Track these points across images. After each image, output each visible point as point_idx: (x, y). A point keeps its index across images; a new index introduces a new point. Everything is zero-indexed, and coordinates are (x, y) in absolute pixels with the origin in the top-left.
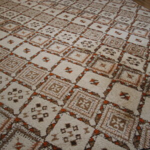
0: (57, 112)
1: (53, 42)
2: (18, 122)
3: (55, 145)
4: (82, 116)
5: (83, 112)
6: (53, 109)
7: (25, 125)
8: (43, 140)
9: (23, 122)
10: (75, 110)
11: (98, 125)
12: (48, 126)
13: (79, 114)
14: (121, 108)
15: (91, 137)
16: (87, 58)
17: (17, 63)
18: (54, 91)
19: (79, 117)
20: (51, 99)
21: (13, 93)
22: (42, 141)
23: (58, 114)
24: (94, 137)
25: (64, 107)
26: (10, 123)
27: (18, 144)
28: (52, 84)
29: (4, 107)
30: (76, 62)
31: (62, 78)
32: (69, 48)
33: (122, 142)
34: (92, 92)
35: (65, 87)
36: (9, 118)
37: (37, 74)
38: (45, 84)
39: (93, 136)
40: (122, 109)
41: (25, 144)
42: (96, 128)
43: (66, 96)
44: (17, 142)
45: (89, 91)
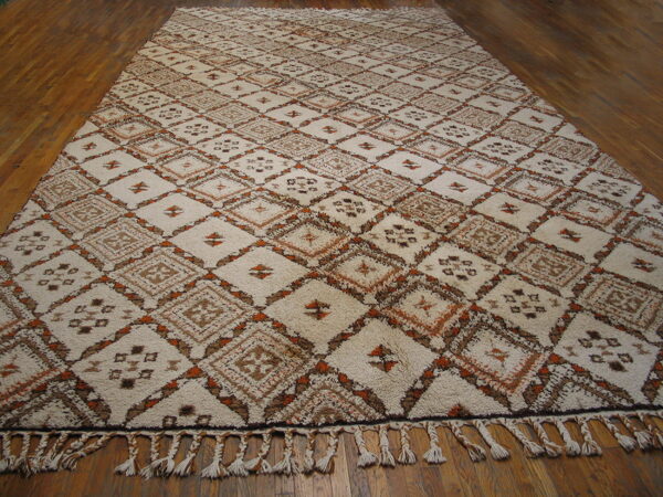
0: (129, 321)
1: (215, 173)
2: (34, 328)
3: (85, 380)
4: (182, 337)
5: (189, 328)
6: (125, 314)
7: (46, 335)
8: (66, 367)
9: (46, 329)
10: (175, 323)
11: (205, 360)
12: (92, 345)
13: (177, 331)
14: (291, 333)
15: (174, 381)
16: (280, 216)
17: (100, 212)
18: (150, 279)
19: (174, 337)
20: (134, 294)
21: (58, 272)
22: (63, 368)
23: (132, 324)
24: (180, 382)
25: (152, 314)
26: (16, 328)
27: (11, 366)
28: (155, 263)
29: (21, 297)
30: (245, 223)
31: (186, 255)
32: (247, 191)
33: (241, 402)
34: (241, 292)
35: (182, 273)
36: (20, 317)
37: (133, 240)
38: (140, 261)
39: (179, 378)
40: (289, 337)
41: (23, 367)
42: (199, 364)
43: (172, 292)
44: (8, 363)
45: (233, 289)
